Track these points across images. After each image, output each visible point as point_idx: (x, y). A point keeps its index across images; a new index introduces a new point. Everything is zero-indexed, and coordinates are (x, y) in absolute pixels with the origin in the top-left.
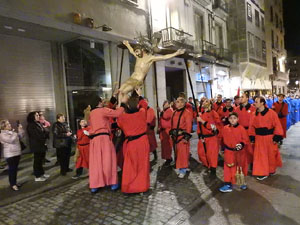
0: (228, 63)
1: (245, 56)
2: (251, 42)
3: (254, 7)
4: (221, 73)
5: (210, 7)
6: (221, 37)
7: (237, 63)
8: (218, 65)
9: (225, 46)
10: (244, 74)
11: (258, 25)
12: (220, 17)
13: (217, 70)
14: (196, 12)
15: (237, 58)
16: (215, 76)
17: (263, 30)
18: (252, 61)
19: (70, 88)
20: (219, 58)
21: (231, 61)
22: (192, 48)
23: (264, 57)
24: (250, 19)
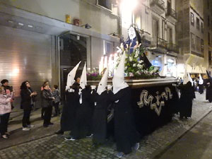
0: (176, 54)
1: (188, 49)
2: (193, 40)
3: (196, 16)
4: (170, 61)
5: (164, 15)
6: (171, 36)
7: (182, 54)
8: (168, 55)
9: (174, 42)
10: (187, 62)
11: (198, 28)
12: (171, 22)
13: (167, 59)
14: (154, 18)
15: (182, 50)
16: (165, 63)
17: (202, 32)
18: (193, 53)
20: (169, 50)
21: (178, 53)
22: (149, 42)
23: (202, 50)
24: (193, 24)
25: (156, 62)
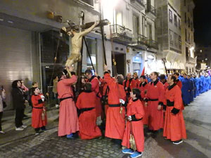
0: (155, 51)
1: (167, 46)
2: (171, 36)
3: (174, 12)
4: (151, 57)
5: (144, 11)
6: (151, 32)
7: (162, 50)
8: (148, 51)
9: (153, 39)
11: (176, 25)
12: (150, 19)
13: (148, 55)
14: (134, 14)
15: (161, 47)
16: (146, 59)
17: (180, 28)
18: (171, 49)
19: (44, 64)
20: (149, 47)
21: (158, 49)
22: (131, 39)
23: (180, 47)
24: (171, 21)
25: (137, 58)
